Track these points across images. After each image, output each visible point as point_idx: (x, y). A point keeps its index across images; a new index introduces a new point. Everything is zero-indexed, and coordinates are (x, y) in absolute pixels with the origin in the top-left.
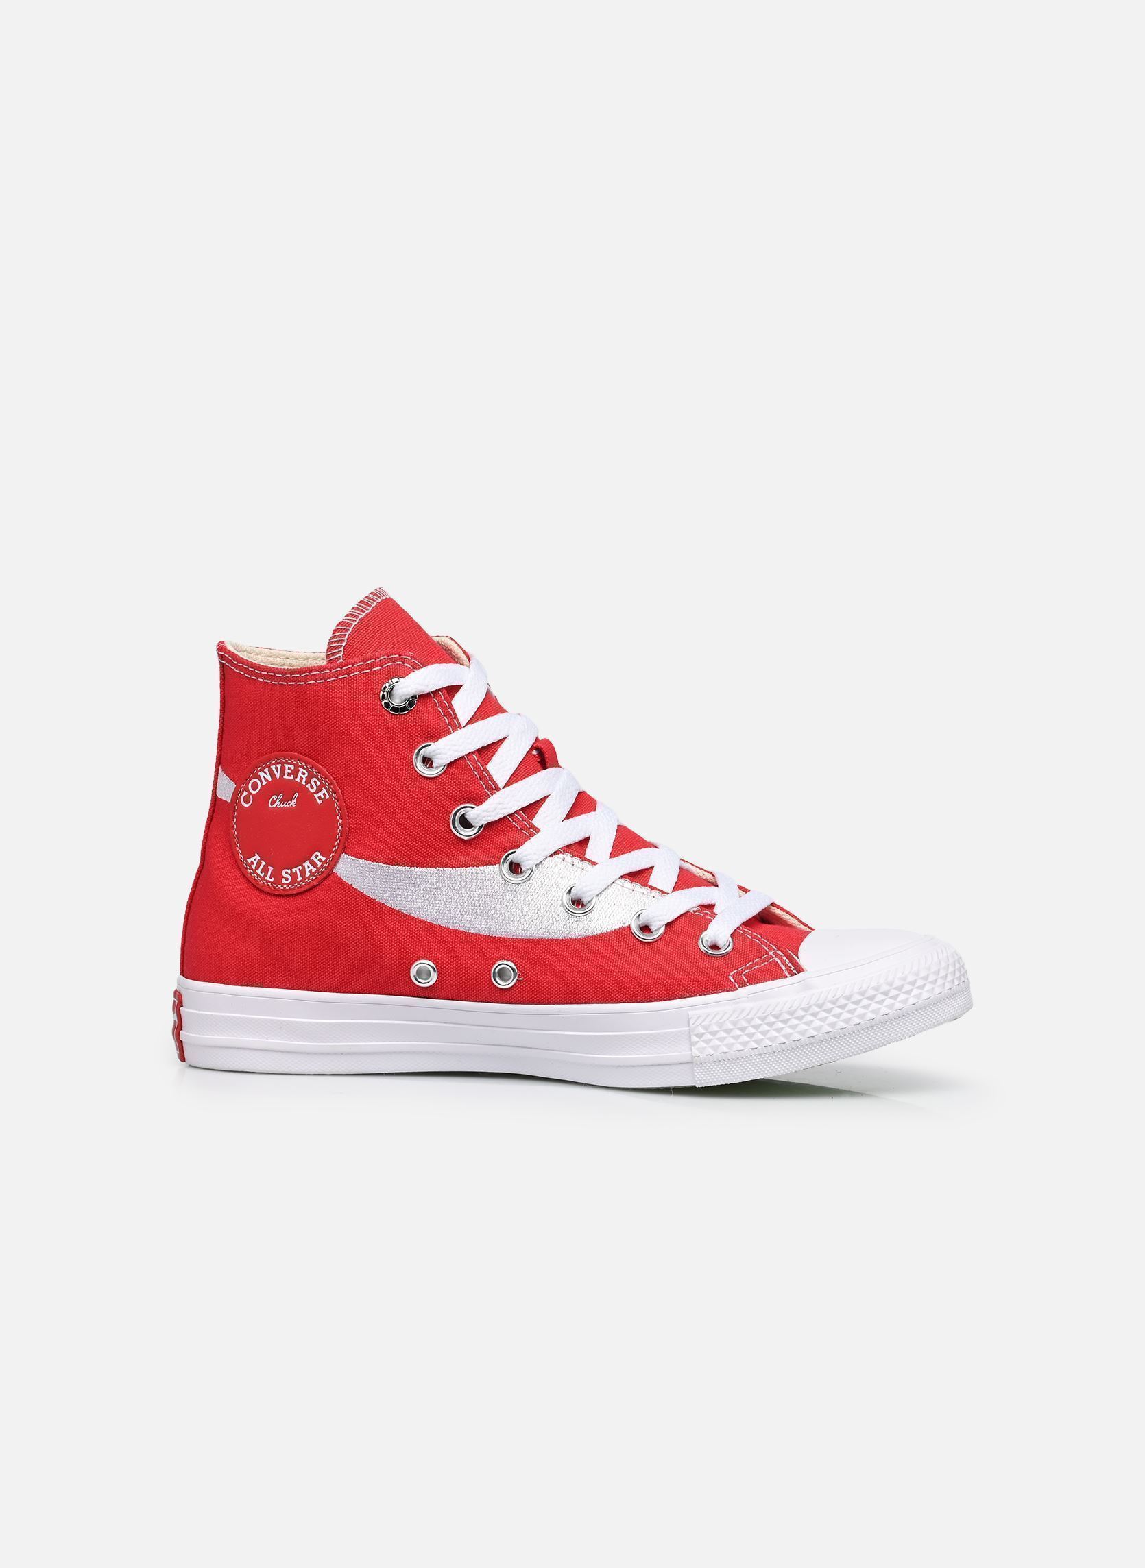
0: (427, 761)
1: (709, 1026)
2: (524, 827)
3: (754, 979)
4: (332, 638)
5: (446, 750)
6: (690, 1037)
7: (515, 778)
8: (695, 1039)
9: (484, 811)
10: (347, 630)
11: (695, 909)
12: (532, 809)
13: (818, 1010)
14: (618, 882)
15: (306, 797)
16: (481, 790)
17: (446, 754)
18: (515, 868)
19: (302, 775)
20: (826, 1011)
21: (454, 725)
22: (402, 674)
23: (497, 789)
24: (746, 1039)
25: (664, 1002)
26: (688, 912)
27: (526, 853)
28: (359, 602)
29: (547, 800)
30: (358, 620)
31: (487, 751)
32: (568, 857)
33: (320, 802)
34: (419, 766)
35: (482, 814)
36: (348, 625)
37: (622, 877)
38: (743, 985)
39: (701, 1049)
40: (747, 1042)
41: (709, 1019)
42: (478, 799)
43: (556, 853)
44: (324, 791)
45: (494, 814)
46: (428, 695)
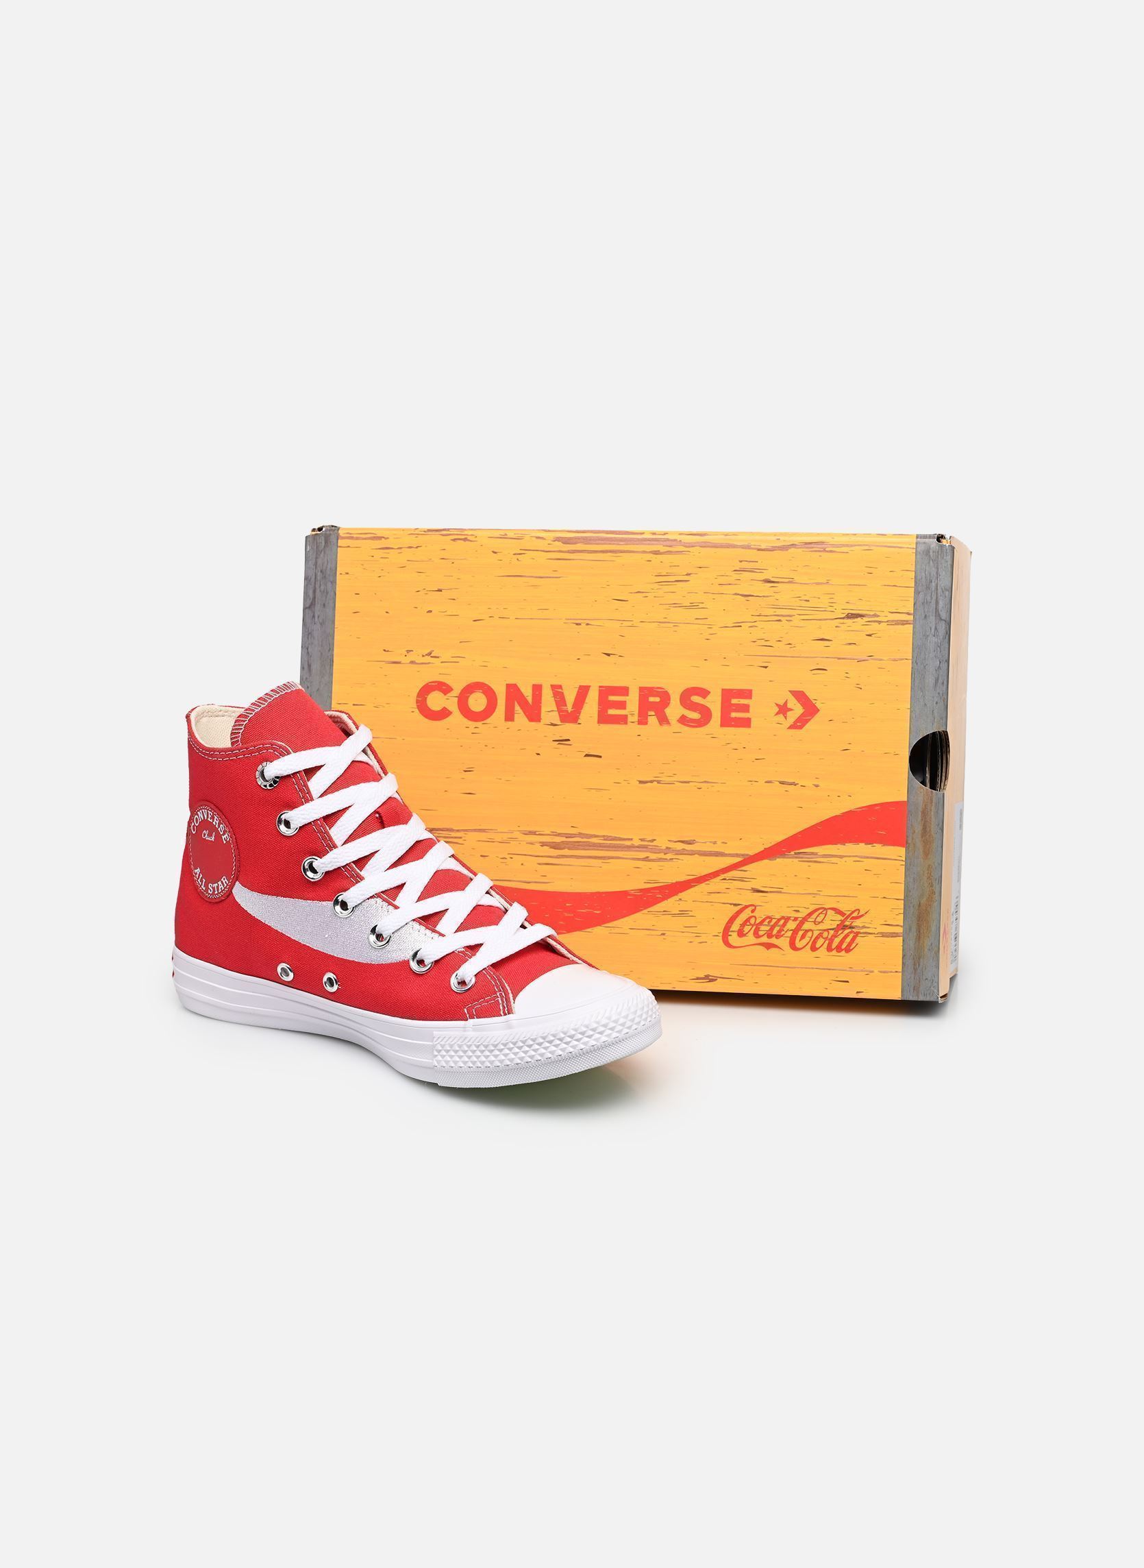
0: (287, 824)
1: (444, 1045)
2: (352, 876)
3: (480, 1015)
4: (234, 726)
5: (299, 816)
6: (433, 1051)
7: (351, 838)
8: (436, 1053)
9: (322, 864)
10: (244, 721)
11: (460, 950)
12: (362, 862)
13: (522, 1045)
14: (410, 923)
15: (218, 837)
16: (326, 846)
17: (296, 820)
18: (344, 905)
19: (216, 822)
20: (538, 1044)
21: (308, 798)
22: (270, 759)
23: (335, 847)
24: (466, 1059)
25: (421, 1022)
26: (453, 952)
27: (352, 896)
28: (259, 699)
29: (376, 855)
30: (254, 713)
31: (331, 819)
32: (379, 900)
33: (225, 842)
34: (283, 828)
35: (324, 864)
36: (247, 717)
37: (414, 920)
38: (472, 1017)
39: (439, 1061)
40: (467, 1062)
41: (445, 1040)
42: (321, 854)
43: (371, 897)
44: (226, 835)
45: (330, 866)
46: (288, 776)
